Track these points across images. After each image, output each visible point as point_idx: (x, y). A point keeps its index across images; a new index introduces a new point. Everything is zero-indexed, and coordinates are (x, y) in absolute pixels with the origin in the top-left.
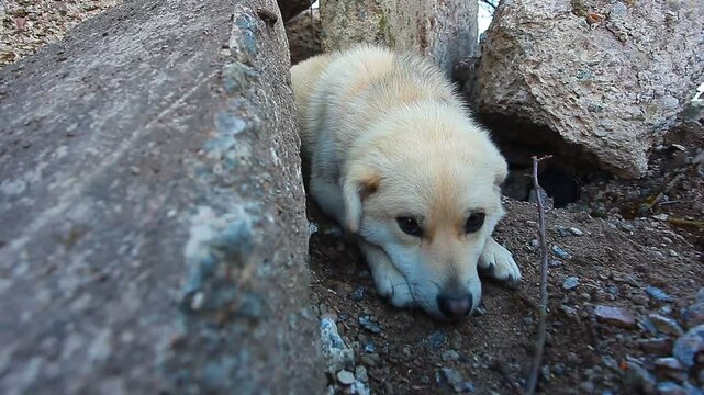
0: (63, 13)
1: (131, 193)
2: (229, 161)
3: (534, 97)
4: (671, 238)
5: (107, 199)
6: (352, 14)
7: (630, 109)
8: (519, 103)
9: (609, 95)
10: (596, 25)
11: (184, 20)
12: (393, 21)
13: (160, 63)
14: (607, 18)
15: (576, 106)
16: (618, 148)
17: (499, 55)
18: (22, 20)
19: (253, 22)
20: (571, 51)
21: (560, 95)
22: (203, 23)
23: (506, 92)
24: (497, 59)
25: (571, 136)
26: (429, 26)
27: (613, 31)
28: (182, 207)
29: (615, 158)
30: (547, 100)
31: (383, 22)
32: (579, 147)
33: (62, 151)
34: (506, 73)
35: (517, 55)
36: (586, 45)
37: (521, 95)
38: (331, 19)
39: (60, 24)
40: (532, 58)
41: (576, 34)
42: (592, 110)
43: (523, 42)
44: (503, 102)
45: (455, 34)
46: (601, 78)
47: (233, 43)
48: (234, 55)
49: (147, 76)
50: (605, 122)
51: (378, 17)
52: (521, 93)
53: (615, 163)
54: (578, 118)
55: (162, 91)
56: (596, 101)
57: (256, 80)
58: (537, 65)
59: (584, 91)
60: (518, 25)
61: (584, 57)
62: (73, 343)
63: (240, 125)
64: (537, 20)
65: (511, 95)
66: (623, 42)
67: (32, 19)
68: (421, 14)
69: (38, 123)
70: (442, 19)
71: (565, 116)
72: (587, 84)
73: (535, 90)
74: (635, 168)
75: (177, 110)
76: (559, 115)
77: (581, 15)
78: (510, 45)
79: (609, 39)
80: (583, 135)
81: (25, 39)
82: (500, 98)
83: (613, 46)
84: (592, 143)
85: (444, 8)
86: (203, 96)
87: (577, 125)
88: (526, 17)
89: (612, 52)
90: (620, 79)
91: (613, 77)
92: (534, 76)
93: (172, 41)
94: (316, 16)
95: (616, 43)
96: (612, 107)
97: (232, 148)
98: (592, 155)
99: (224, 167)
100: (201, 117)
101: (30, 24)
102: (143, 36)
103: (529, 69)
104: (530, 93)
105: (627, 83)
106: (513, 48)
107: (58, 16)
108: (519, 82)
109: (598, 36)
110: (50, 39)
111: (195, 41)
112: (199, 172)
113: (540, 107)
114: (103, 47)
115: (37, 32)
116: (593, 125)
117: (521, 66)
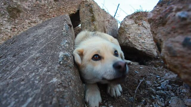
0: (23, 27)
1: (47, 51)
2: (65, 46)
3: (130, 41)
4: (165, 70)
5: (43, 53)
6: (88, 26)
7: (150, 42)
8: (127, 43)
9: (146, 40)
10: (140, 25)
11: (53, 26)
12: (97, 27)
13: (50, 33)
14: (142, 24)
15: (139, 42)
16: (149, 50)
17: (121, 33)
18: (14, 29)
19: (67, 26)
20: (136, 31)
21: (135, 40)
22: (58, 26)
23: (124, 41)
24: (121, 34)
25: (139, 49)
26: (106, 28)
27: (144, 26)
28: (57, 52)
29: (149, 53)
30: (133, 42)
31: (95, 27)
32: (141, 51)
33: (32, 48)
34: (123, 36)
35: (125, 32)
36: (139, 30)
37: (127, 41)
38: (84, 27)
39: (23, 30)
40: (128, 33)
41: (137, 27)
42: (142, 43)
43: (126, 30)
44: (124, 43)
45: (113, 30)
46: (143, 36)
47: (64, 29)
48: (64, 31)
49: (47, 35)
50: (146, 45)
51: (94, 26)
52: (127, 40)
53: (150, 54)
54: (140, 45)
55: (51, 37)
56: (143, 41)
57: (68, 35)
58: (129, 34)
59: (140, 39)
60: (124, 26)
61: (139, 32)
62: (40, 70)
63: (66, 41)
64: (128, 25)
65: (125, 41)
66: (147, 29)
67: (17, 29)
68: (104, 25)
69: (25, 44)
70: (109, 27)
71: (137, 44)
72: (141, 38)
73: (130, 40)
74: (154, 55)
75: (54, 40)
76: (136, 44)
77: (137, 24)
78: (123, 30)
79: (143, 28)
80: (142, 49)
81: (15, 33)
82: (123, 42)
83: (144, 30)
84: (144, 50)
85: (109, 24)
86: (59, 37)
87: (140, 46)
88: (125, 25)
89: (145, 31)
90: (147, 36)
91: (146, 36)
92: (129, 37)
93: (51, 30)
94: (80, 27)
95: (145, 29)
96: (147, 42)
97: (65, 44)
98: (144, 52)
99: (64, 47)
100: (59, 40)
101: (16, 30)
102: (45, 29)
103: (128, 35)
104: (129, 40)
105: (149, 37)
106: (124, 31)
107: (22, 28)
108: (126, 38)
109: (141, 28)
110: (20, 33)
111: (56, 29)
112: (60, 47)
113: (132, 43)
114: (36, 32)
115: (17, 31)
116: (143, 46)
117: (126, 35)
